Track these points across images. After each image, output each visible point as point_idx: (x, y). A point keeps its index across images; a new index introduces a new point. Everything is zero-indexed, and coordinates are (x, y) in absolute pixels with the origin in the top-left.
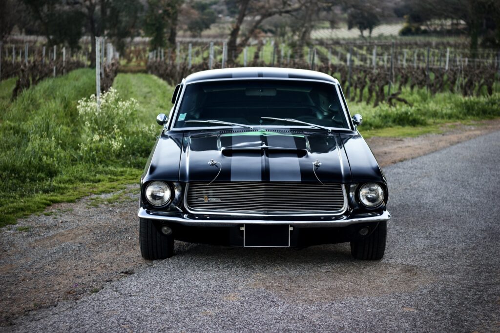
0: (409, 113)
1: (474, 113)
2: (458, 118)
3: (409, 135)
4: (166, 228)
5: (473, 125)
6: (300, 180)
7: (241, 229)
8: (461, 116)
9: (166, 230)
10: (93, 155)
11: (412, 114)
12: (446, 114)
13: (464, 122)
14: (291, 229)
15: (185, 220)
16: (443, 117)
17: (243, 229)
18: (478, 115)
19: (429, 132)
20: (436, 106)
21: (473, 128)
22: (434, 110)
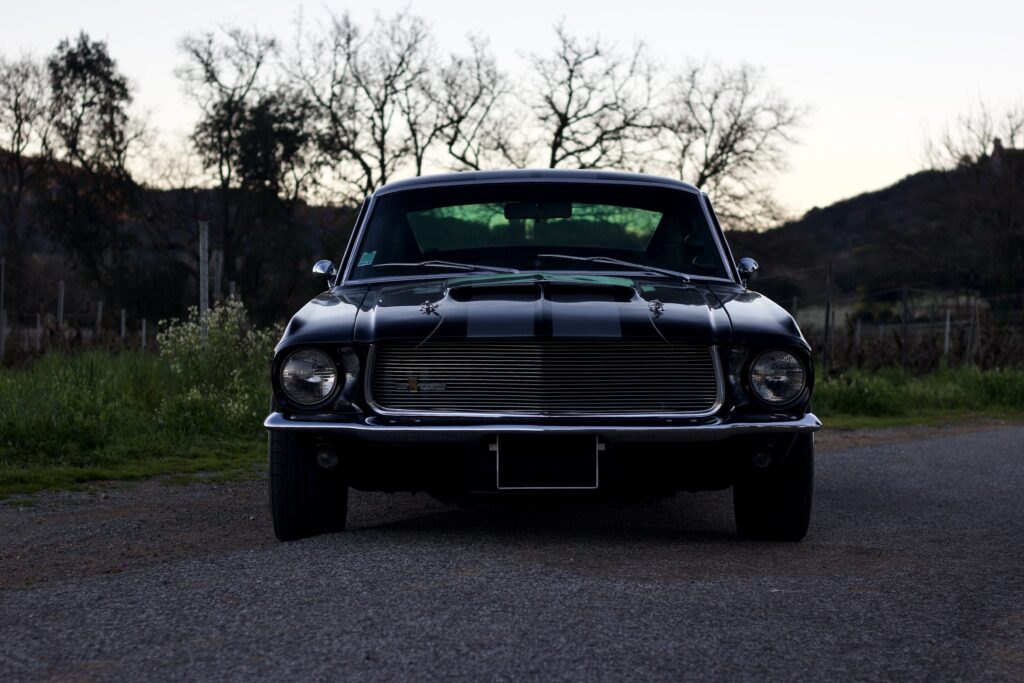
0: (866, 390)
1: (1005, 399)
2: (971, 407)
3: (867, 425)
4: (325, 456)
5: (1002, 418)
6: (620, 335)
7: (491, 449)
8: (977, 403)
9: (326, 459)
10: (186, 419)
11: (872, 393)
12: (945, 400)
13: (983, 413)
14: (600, 447)
15: (368, 427)
16: (938, 406)
17: (495, 448)
18: (1013, 403)
19: (909, 424)
20: (924, 387)
21: (1002, 423)
22: (919, 394)
